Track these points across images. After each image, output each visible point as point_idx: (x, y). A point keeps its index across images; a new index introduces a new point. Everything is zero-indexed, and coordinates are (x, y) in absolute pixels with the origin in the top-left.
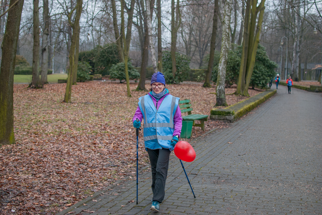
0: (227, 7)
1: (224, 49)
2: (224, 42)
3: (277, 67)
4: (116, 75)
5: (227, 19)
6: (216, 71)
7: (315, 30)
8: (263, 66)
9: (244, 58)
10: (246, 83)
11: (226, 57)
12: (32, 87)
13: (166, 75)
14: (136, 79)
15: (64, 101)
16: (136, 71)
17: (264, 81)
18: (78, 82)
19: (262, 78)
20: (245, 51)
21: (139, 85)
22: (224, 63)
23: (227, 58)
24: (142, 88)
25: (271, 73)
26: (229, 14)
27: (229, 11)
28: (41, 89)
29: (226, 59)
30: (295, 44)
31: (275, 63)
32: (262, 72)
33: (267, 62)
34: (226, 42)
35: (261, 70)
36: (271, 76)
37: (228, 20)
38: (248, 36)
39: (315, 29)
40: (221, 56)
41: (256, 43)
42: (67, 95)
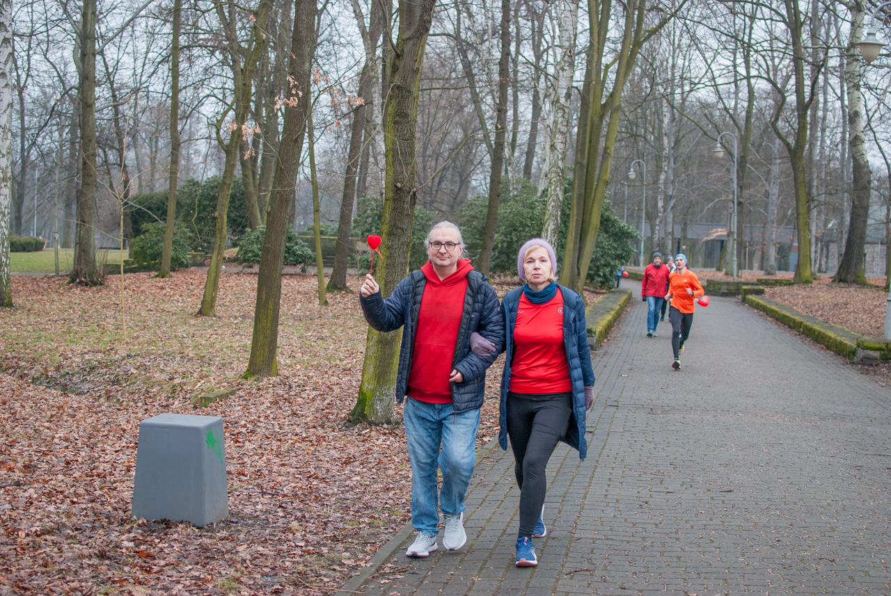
0: (560, 115)
1: (553, 204)
3: (636, 236)
4: (258, 255)
5: (560, 141)
6: (497, 245)
7: (719, 149)
8: (605, 236)
9: (575, 218)
10: (579, 274)
11: (557, 219)
12: (81, 282)
14: (302, 264)
15: (201, 313)
16: (303, 246)
17: (607, 270)
18: (173, 270)
19: (603, 262)
20: (578, 203)
21: (332, 278)
22: (554, 231)
23: (559, 222)
24: (339, 286)
25: (623, 250)
26: (564, 129)
27: (565, 124)
28: (102, 287)
29: (556, 224)
30: (662, 177)
31: (632, 229)
32: (603, 248)
33: (613, 225)
34: (558, 189)
35: (601, 245)
36: (623, 258)
37: (562, 142)
38: (585, 170)
39: (719, 145)
40: (546, 217)
41: (601, 184)
42: (207, 298)
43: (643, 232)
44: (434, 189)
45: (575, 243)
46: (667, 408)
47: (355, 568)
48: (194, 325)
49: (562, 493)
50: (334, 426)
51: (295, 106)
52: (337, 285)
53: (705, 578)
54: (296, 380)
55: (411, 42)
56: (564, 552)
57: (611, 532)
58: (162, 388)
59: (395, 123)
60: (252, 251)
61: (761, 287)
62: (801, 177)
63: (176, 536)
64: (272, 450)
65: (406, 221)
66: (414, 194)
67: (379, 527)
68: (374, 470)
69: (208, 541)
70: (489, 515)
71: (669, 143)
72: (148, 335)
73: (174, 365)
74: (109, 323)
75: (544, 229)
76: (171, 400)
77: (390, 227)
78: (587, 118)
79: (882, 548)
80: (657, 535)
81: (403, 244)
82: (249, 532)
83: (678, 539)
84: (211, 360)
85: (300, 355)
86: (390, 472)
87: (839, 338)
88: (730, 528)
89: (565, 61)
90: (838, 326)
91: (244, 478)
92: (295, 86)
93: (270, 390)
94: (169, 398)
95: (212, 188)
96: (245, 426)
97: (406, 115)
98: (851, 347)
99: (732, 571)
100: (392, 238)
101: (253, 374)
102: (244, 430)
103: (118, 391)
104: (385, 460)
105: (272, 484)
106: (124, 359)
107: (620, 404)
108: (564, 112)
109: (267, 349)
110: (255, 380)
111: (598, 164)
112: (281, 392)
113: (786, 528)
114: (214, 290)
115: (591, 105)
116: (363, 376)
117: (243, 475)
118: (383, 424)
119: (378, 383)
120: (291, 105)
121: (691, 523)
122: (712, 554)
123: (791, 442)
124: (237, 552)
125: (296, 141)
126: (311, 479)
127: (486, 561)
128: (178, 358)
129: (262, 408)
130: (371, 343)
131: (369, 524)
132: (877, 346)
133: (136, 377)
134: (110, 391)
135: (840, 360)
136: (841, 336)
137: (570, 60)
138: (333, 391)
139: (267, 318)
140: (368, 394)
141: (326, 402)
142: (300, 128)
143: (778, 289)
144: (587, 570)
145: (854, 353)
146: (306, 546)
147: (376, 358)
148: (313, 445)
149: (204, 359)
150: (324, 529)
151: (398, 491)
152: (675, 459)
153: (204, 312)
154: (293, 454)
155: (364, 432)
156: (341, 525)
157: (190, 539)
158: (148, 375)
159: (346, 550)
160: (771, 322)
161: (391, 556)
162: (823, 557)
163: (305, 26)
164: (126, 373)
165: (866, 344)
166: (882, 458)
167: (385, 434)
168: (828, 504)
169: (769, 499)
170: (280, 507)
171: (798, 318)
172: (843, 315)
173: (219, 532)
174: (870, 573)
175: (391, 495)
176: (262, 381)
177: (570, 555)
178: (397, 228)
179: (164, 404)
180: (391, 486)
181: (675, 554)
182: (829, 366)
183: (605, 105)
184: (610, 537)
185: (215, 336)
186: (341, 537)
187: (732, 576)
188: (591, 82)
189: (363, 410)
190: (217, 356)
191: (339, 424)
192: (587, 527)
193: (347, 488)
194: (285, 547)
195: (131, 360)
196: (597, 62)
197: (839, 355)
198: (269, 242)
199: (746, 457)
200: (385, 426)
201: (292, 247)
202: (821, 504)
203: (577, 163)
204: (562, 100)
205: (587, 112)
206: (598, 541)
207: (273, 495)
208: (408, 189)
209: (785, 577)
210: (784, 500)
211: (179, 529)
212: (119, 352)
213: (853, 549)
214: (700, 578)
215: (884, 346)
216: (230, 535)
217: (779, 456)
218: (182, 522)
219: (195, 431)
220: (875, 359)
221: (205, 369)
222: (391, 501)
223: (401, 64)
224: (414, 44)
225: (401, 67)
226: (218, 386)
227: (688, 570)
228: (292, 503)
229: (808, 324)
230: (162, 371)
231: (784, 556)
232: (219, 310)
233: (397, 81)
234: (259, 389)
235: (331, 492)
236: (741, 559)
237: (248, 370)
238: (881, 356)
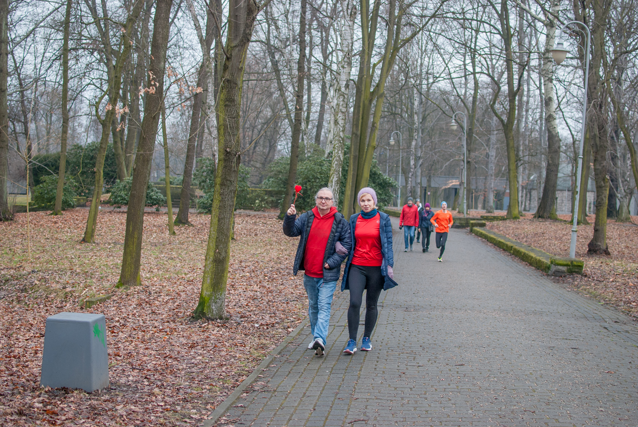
0: (341, 99)
1: (336, 162)
2: (336, 151)
3: (395, 186)
4: (125, 199)
5: (341, 118)
7: (454, 124)
9: (352, 173)
11: (339, 173)
13: (209, 200)
14: (157, 206)
15: (84, 240)
16: (157, 193)
18: (64, 210)
20: (354, 162)
21: (178, 216)
22: (337, 182)
23: (341, 175)
24: (183, 221)
25: (386, 195)
26: (344, 110)
27: (345, 106)
28: (12, 222)
29: (339, 177)
30: (414, 143)
31: (392, 180)
33: (379, 178)
34: (340, 152)
36: (386, 201)
37: (342, 119)
38: (359, 139)
39: (453, 121)
40: (331, 172)
41: (370, 148)
42: (88, 230)
43: (400, 182)
44: (251, 151)
45: (352, 191)
46: (417, 308)
47: (200, 420)
48: (79, 249)
49: (345, 367)
50: (183, 321)
51: (154, 93)
52: (182, 220)
53: (445, 425)
54: (154, 289)
55: (237, 49)
56: (346, 408)
57: (379, 394)
58: (58, 294)
59: (226, 106)
60: (121, 196)
61: (483, 222)
62: (511, 144)
63: (72, 399)
64: (138, 338)
65: (233, 175)
66: (239, 156)
67: (216, 392)
68: (212, 352)
69: (95, 402)
70: (294, 383)
71: (418, 119)
72: (47, 257)
73: (66, 278)
74: (18, 248)
75: (330, 181)
76: (64, 303)
77: (222, 179)
78: (360, 101)
79: (568, 403)
80: (411, 396)
81: (231, 191)
82: (124, 396)
83: (426, 398)
84: (92, 274)
85: (156, 270)
86: (223, 353)
87: (538, 258)
88: (463, 390)
89: (345, 62)
90: (537, 249)
91: (119, 358)
92: (153, 79)
93: (136, 296)
94: (63, 301)
95: (92, 151)
96: (118, 321)
97: (233, 101)
98: (547, 263)
99: (464, 420)
100: (224, 187)
101: (123, 284)
102: (118, 324)
103: (25, 297)
104: (219, 345)
105: (139, 362)
106: (30, 274)
107: (384, 305)
108: (344, 98)
109: (133, 266)
110: (125, 289)
111: (368, 134)
112: (143, 297)
113: (501, 390)
114: (93, 224)
115: (363, 92)
116: (202, 285)
117: (118, 356)
118: (217, 319)
119: (214, 290)
120: (151, 92)
121: (435, 387)
122: (450, 409)
123: (504, 330)
124: (116, 410)
125: (154, 118)
126: (167, 359)
127: (292, 415)
128: (69, 273)
129: (130, 308)
130: (208, 262)
131: (209, 389)
132: (565, 263)
133: (39, 287)
134: (20, 297)
135: (539, 273)
136: (540, 256)
137: (348, 61)
138: (181, 296)
139: (133, 244)
140: (207, 298)
141: (176, 304)
142: (157, 108)
143: (495, 223)
144: (363, 420)
145: (549, 268)
146: (165, 405)
147: (212, 272)
148: (167, 335)
149: (88, 274)
150: (177, 393)
151: (229, 367)
152: (424, 343)
153: (86, 239)
154: (154, 341)
155: (203, 325)
156: (189, 391)
157: (82, 401)
158: (47, 285)
159: (194, 408)
160: (490, 246)
161: (225, 412)
162: (527, 409)
163: (161, 36)
164: (31, 284)
165: (557, 262)
166: (568, 341)
167: (218, 326)
168: (531, 373)
169: (489, 370)
170: (146, 378)
171: (509, 244)
172: (541, 242)
173: (103, 396)
174: (560, 420)
175: (224, 369)
176: (130, 289)
177: (351, 410)
178: (227, 180)
179: (59, 306)
180: (224, 363)
181: (424, 409)
182: (531, 277)
183: (373, 92)
184: (378, 397)
185: (94, 257)
186: (189, 399)
187: (464, 423)
188: (363, 76)
189: (203, 309)
190: (97, 272)
191: (185, 320)
192: (363, 391)
193: (192, 365)
194: (150, 406)
195: (35, 275)
196: (367, 62)
197: (538, 269)
198: (135, 190)
199: (473, 341)
200: (219, 321)
201: (150, 193)
202: (526, 373)
203: (353, 133)
204: (343, 89)
205: (360, 97)
206: (370, 401)
207: (140, 370)
208: (234, 153)
209: (501, 423)
210: (500, 371)
211: (75, 394)
212: (26, 269)
213: (548, 404)
214: (441, 425)
215: (569, 263)
216: (111, 398)
217: (496, 341)
218: (76, 389)
219: (86, 324)
220: (563, 272)
221: (88, 281)
222: (224, 374)
223: (230, 64)
224: (239, 50)
225: (230, 66)
226: (98, 293)
227: (433, 419)
228: (154, 375)
229: (517, 247)
230: (58, 282)
231: (500, 409)
232: (97, 239)
233: (227, 76)
234: (127, 295)
235: (181, 367)
236: (470, 412)
237: (119, 282)
238: (568, 270)
